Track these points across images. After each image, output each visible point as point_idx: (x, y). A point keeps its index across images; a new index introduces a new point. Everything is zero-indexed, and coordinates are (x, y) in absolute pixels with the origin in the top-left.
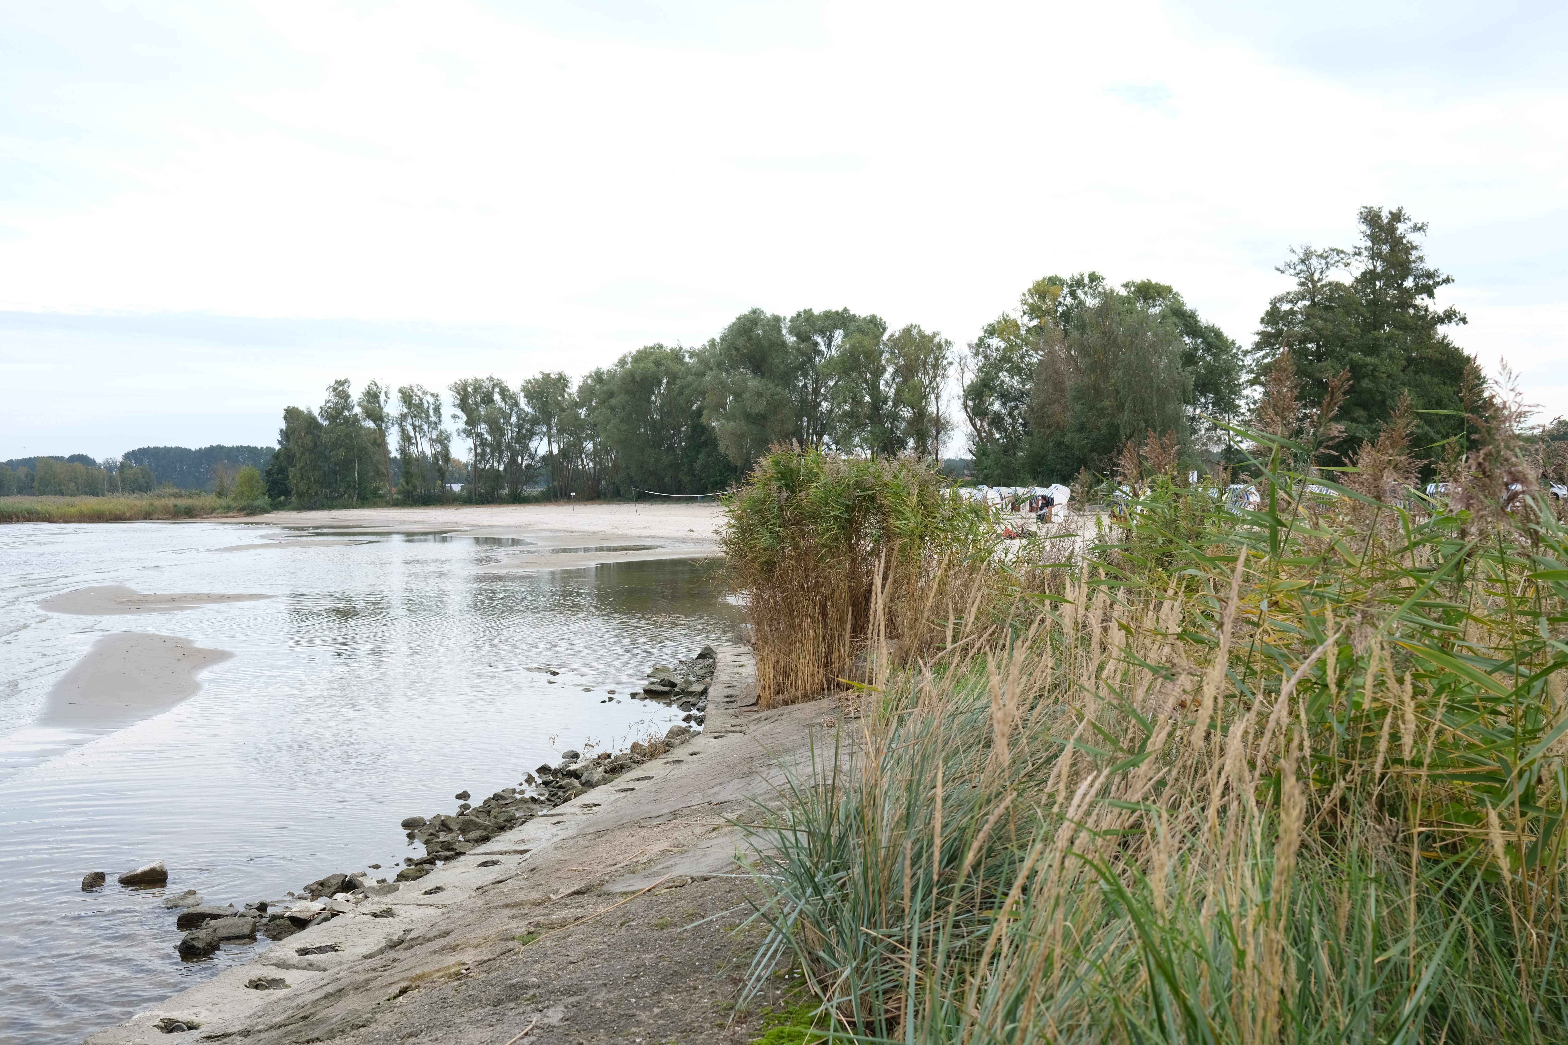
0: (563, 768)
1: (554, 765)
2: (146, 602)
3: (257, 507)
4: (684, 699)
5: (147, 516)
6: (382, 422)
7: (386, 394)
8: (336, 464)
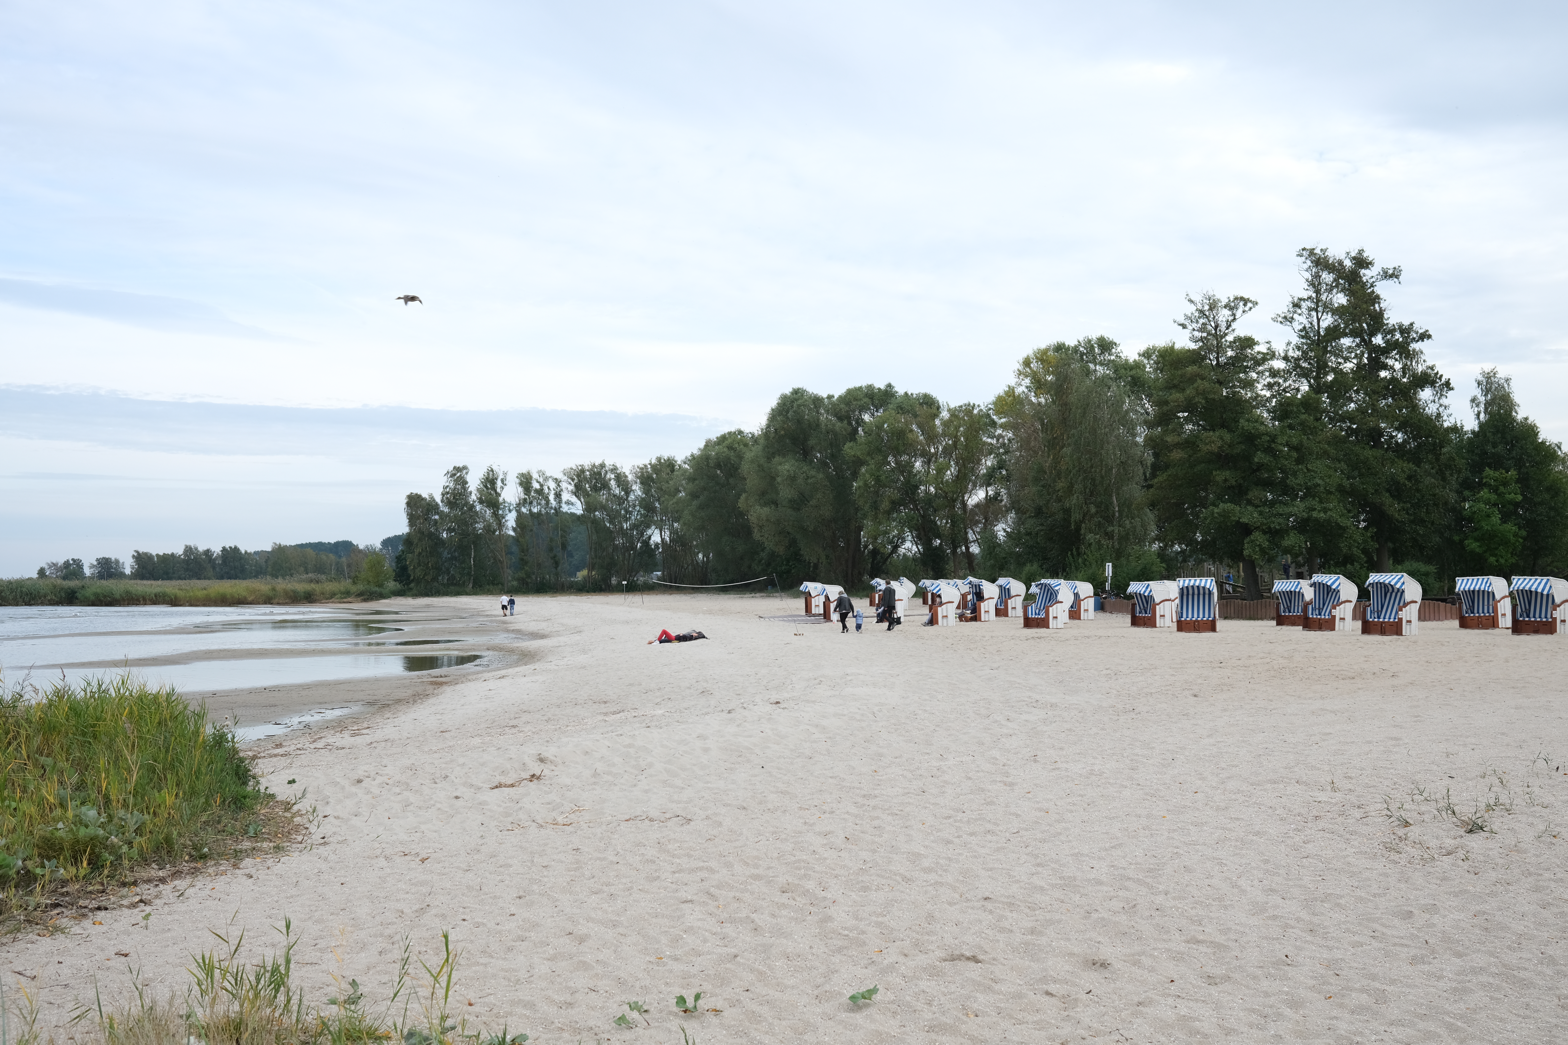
5: (267, 600)
6: (498, 509)
7: (502, 481)
8: (455, 551)
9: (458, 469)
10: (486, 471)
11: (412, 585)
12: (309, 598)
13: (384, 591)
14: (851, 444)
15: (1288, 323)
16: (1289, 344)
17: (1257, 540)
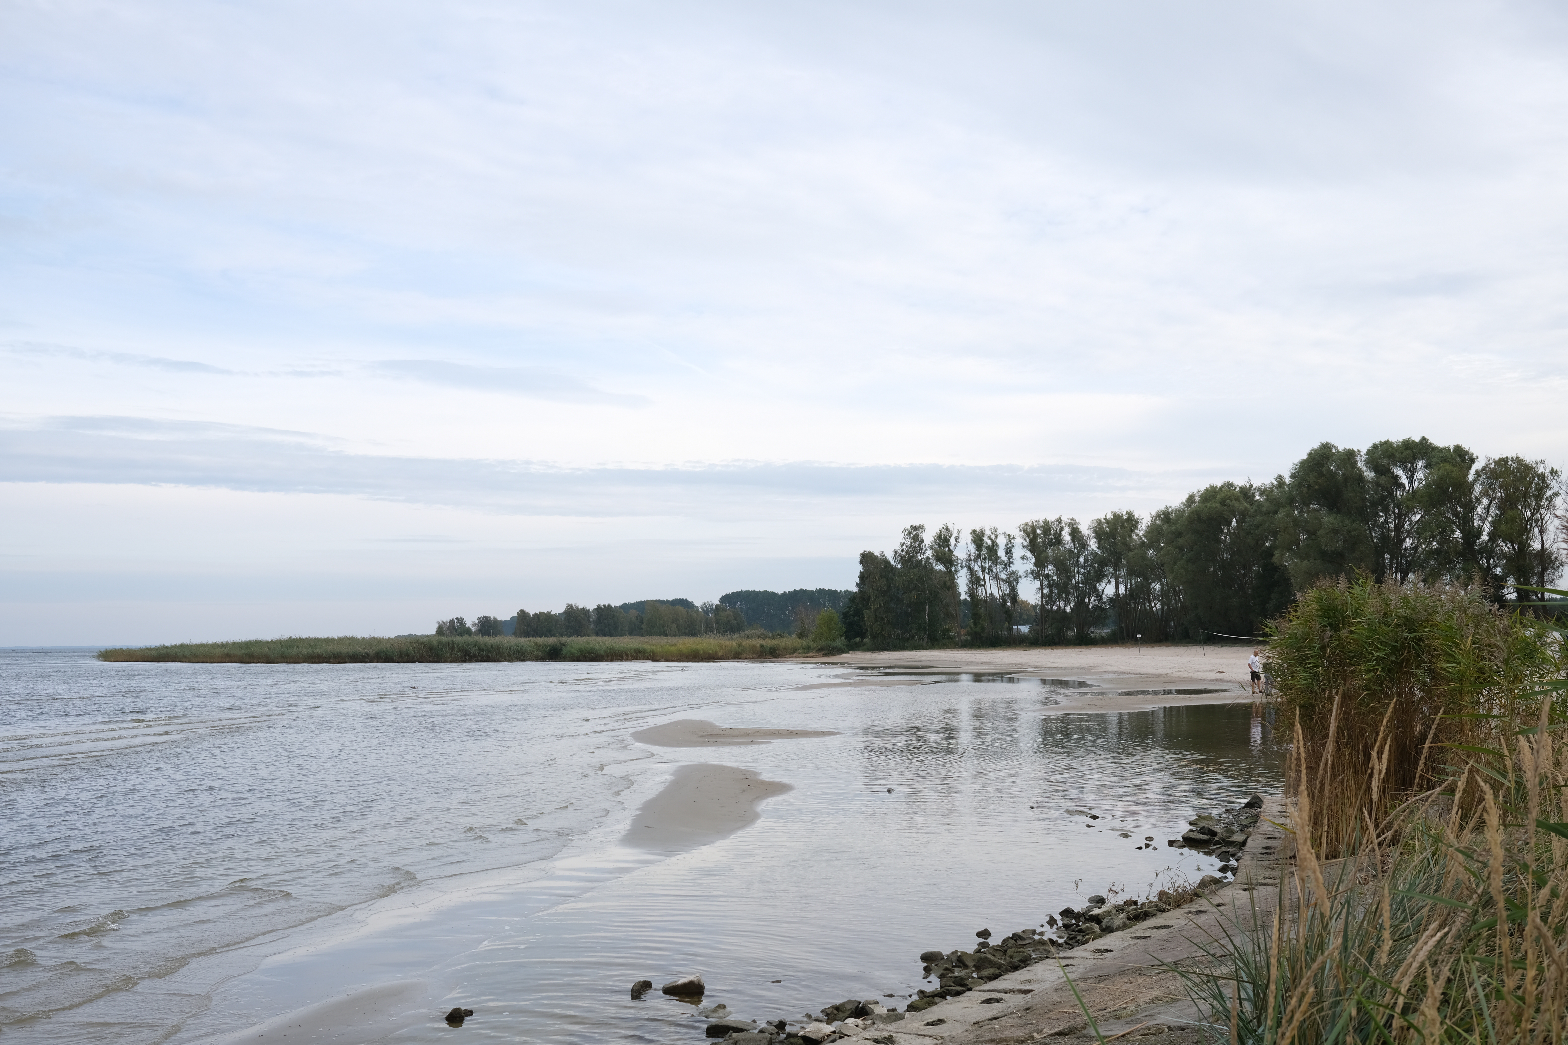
0: (1086, 913)
1: (1077, 909)
2: (724, 736)
3: (835, 648)
4: (1224, 849)
5: (736, 655)
6: (951, 565)
7: (956, 539)
8: (908, 606)
9: (914, 528)
10: (941, 528)
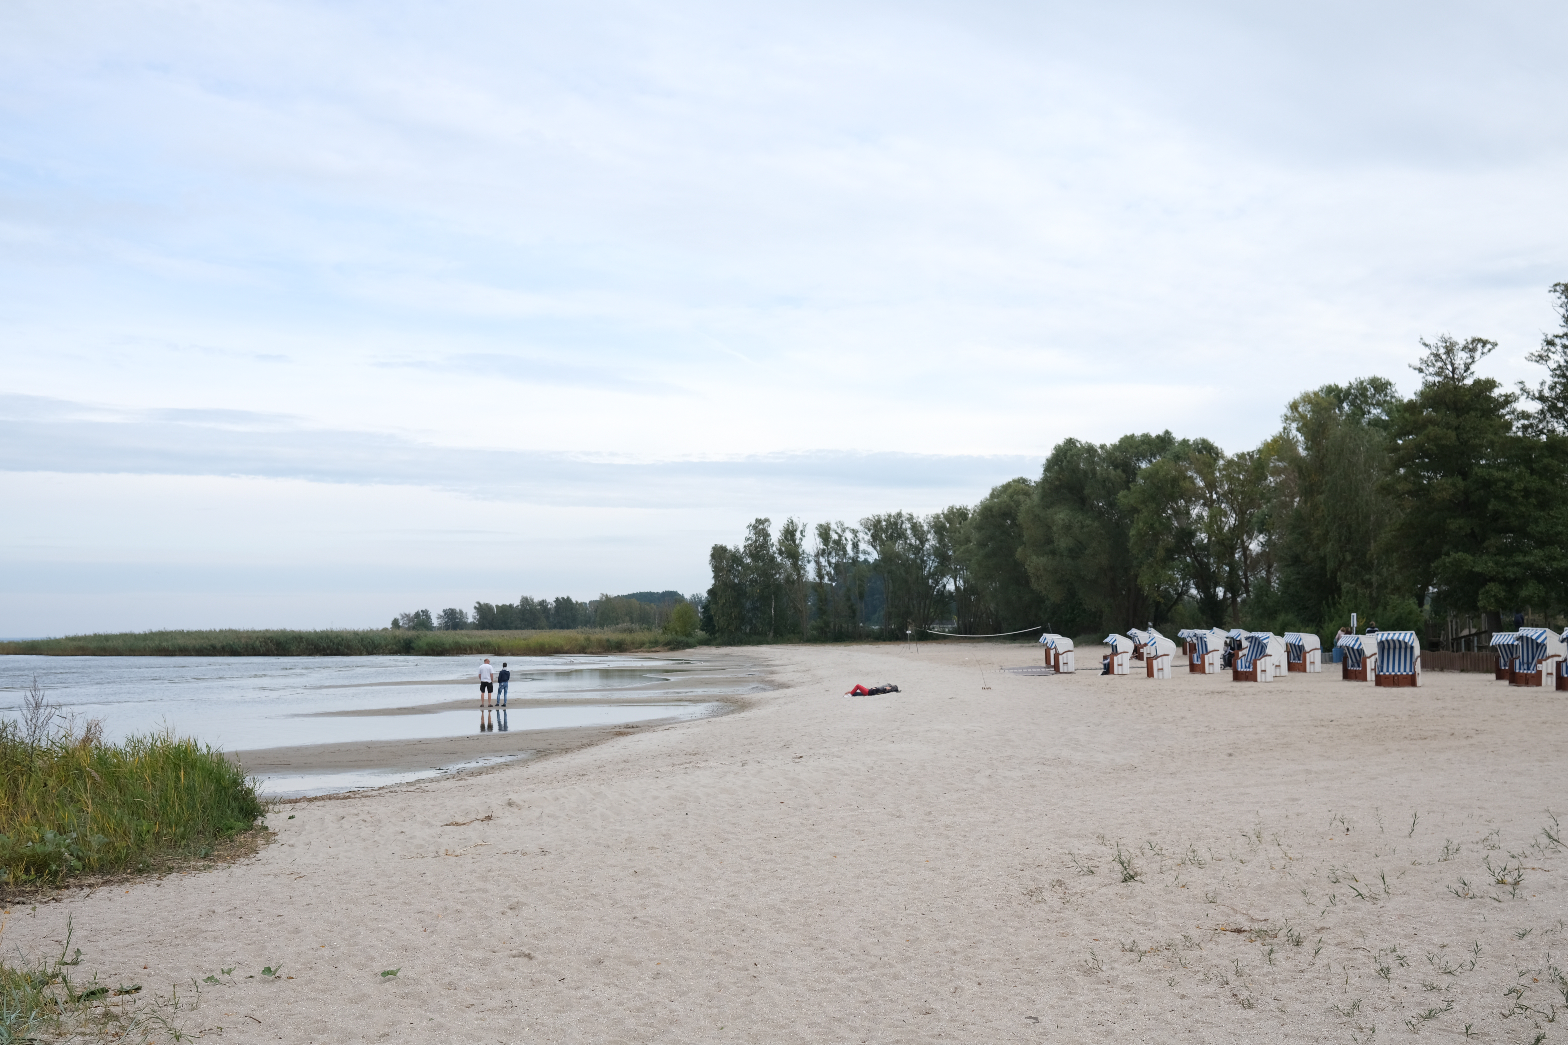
6: (797, 560)
7: (802, 532)
8: (757, 601)
9: (759, 521)
10: (786, 522)
11: (717, 635)
12: (619, 648)
13: (690, 640)
14: (1125, 492)
15: (1544, 362)
16: (1543, 384)
17: (1492, 590)
